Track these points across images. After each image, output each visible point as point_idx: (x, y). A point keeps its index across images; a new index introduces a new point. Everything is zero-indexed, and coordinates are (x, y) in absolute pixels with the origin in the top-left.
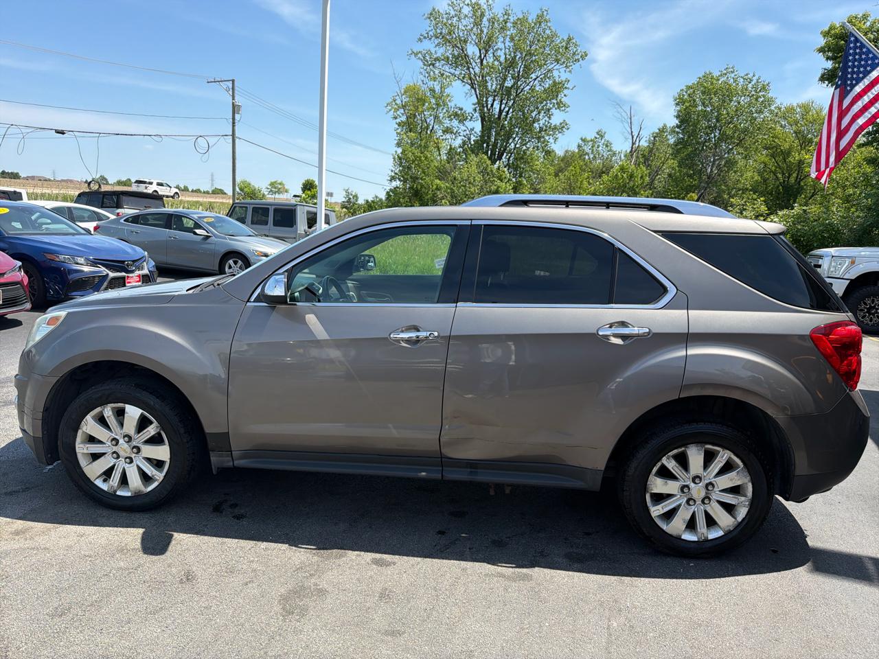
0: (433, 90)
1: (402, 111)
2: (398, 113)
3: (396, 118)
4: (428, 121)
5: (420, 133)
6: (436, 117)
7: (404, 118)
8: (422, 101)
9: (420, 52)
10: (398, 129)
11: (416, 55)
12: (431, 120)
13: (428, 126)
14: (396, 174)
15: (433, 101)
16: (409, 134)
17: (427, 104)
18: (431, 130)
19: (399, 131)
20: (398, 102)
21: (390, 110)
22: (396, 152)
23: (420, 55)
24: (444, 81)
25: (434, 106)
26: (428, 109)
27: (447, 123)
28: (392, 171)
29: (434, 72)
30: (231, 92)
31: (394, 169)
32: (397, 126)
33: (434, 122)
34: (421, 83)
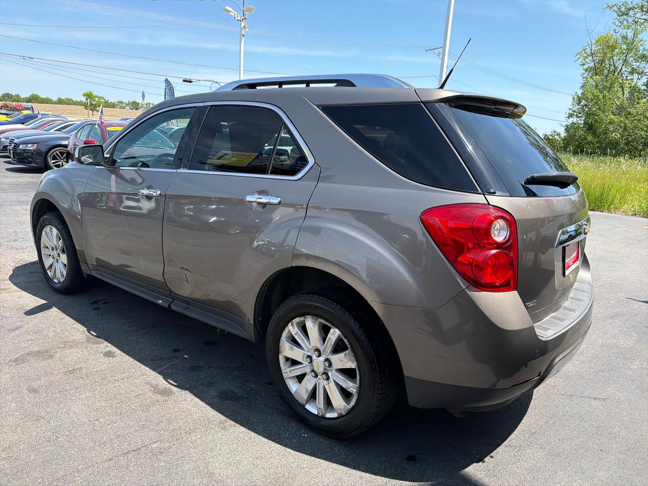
0: (625, 38)
1: (590, 58)
2: (587, 60)
3: (583, 65)
4: (616, 66)
5: (607, 76)
6: (625, 61)
7: (592, 65)
8: (613, 48)
9: (615, 5)
10: (584, 74)
11: (610, 8)
12: (619, 64)
13: (616, 68)
14: (574, 111)
15: (624, 47)
16: (594, 77)
17: (617, 50)
18: (619, 73)
19: (585, 75)
20: (588, 51)
21: (579, 58)
22: (576, 93)
23: (615, 8)
24: (638, 28)
25: (624, 51)
26: (618, 54)
27: (635, 65)
28: (570, 109)
29: (627, 21)
30: (441, 56)
31: (571, 108)
32: (584, 72)
33: (623, 65)
34: (613, 32)
